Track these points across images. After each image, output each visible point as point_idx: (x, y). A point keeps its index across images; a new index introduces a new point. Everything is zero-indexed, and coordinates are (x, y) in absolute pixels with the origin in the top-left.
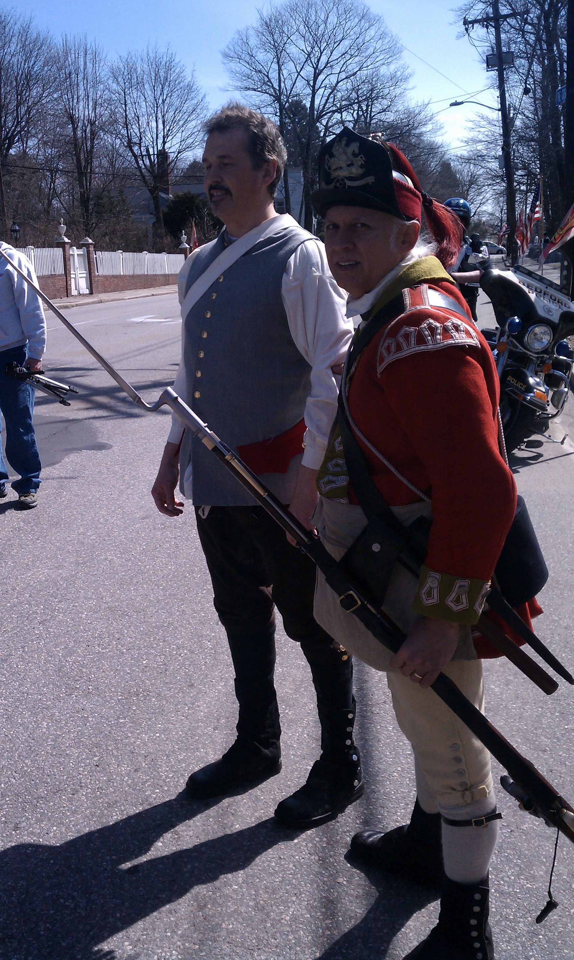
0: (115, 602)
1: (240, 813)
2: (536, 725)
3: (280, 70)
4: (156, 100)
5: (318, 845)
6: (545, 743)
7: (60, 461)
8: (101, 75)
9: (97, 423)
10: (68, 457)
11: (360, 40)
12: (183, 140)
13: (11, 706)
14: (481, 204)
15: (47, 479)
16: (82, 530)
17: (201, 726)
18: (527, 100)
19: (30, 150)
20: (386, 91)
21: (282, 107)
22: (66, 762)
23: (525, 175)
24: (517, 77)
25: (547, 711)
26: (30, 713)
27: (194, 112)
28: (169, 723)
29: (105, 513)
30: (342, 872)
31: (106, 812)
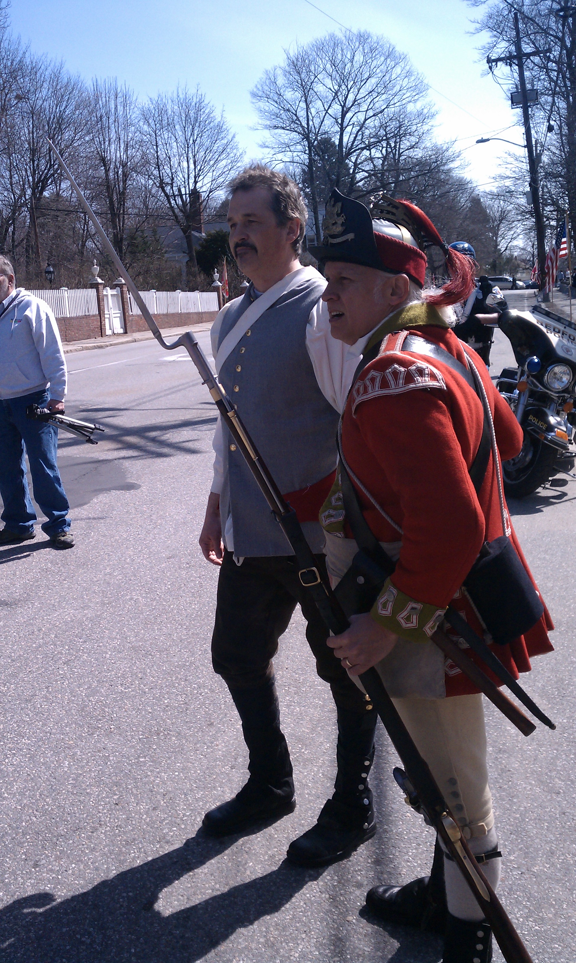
0: (139, 641)
1: (253, 852)
2: (551, 767)
3: (308, 108)
4: (187, 141)
5: (329, 883)
6: (559, 785)
7: (89, 502)
8: (132, 117)
9: (127, 464)
10: (97, 498)
11: (387, 78)
12: (214, 180)
13: (34, 746)
14: (512, 239)
15: (75, 520)
16: (108, 570)
17: (219, 765)
18: (552, 137)
19: (63, 192)
20: (414, 128)
21: (310, 145)
22: (86, 801)
23: (554, 211)
24: (542, 113)
25: (562, 753)
26: (52, 752)
27: (224, 152)
28: (188, 762)
29: (132, 553)
30: (352, 911)
31: (124, 849)
